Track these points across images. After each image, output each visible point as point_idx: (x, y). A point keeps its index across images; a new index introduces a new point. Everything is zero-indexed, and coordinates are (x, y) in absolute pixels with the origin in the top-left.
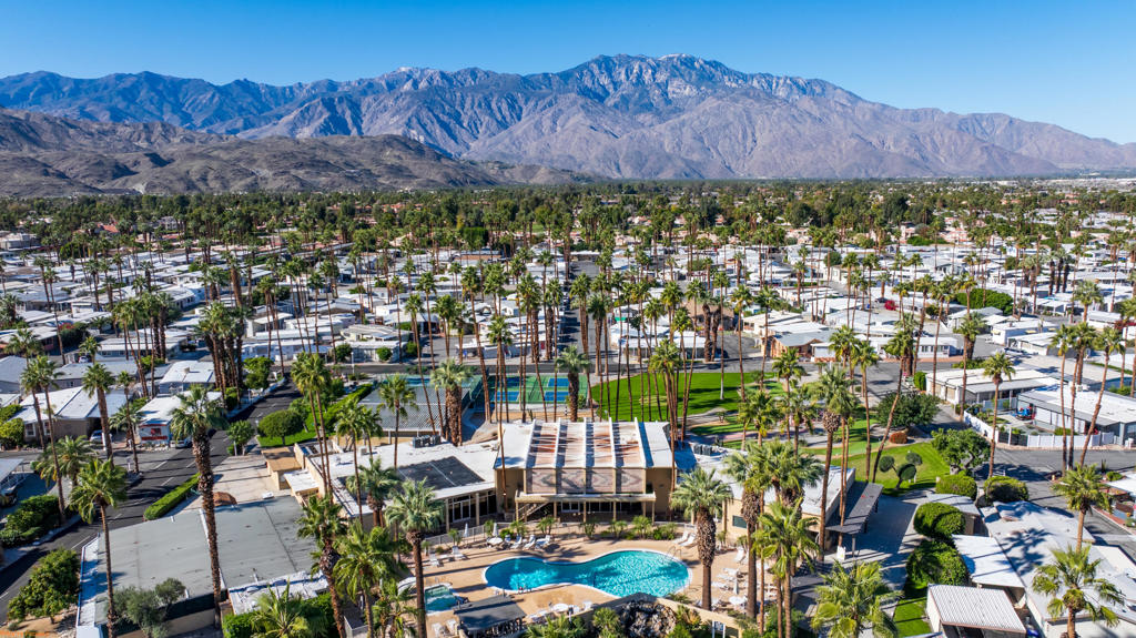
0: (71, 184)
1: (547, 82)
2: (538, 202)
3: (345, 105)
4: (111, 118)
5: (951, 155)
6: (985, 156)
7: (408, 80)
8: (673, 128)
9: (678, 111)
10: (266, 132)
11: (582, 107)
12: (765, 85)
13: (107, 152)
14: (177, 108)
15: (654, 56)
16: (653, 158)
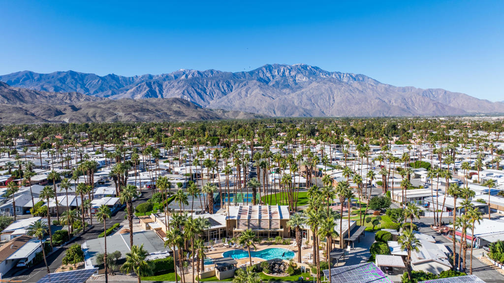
0: (37, 118)
1: (243, 76)
2: (240, 126)
3: (156, 85)
4: (55, 90)
5: (420, 107)
6: (435, 107)
7: (183, 75)
8: (298, 95)
9: (300, 88)
10: (121, 97)
11: (259, 86)
12: (338, 77)
13: (53, 105)
14: (83, 86)
15: (290, 64)
16: (290, 108)
